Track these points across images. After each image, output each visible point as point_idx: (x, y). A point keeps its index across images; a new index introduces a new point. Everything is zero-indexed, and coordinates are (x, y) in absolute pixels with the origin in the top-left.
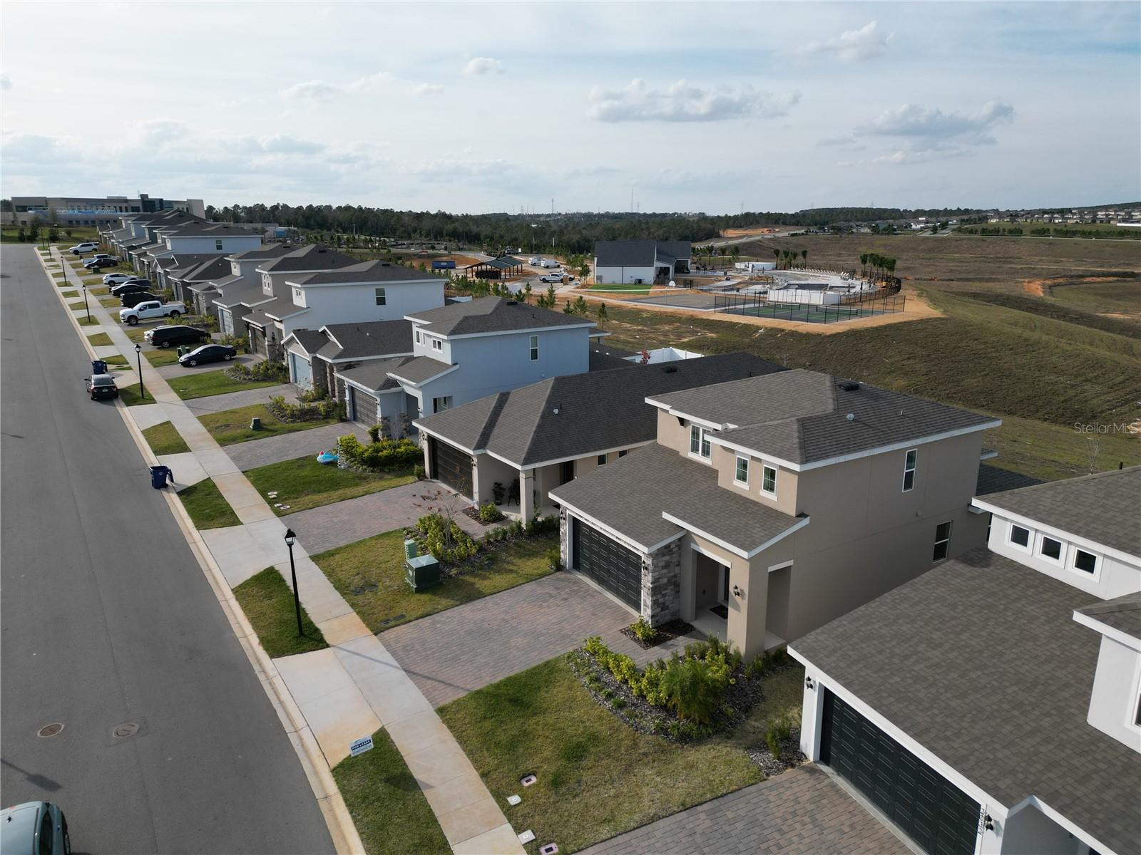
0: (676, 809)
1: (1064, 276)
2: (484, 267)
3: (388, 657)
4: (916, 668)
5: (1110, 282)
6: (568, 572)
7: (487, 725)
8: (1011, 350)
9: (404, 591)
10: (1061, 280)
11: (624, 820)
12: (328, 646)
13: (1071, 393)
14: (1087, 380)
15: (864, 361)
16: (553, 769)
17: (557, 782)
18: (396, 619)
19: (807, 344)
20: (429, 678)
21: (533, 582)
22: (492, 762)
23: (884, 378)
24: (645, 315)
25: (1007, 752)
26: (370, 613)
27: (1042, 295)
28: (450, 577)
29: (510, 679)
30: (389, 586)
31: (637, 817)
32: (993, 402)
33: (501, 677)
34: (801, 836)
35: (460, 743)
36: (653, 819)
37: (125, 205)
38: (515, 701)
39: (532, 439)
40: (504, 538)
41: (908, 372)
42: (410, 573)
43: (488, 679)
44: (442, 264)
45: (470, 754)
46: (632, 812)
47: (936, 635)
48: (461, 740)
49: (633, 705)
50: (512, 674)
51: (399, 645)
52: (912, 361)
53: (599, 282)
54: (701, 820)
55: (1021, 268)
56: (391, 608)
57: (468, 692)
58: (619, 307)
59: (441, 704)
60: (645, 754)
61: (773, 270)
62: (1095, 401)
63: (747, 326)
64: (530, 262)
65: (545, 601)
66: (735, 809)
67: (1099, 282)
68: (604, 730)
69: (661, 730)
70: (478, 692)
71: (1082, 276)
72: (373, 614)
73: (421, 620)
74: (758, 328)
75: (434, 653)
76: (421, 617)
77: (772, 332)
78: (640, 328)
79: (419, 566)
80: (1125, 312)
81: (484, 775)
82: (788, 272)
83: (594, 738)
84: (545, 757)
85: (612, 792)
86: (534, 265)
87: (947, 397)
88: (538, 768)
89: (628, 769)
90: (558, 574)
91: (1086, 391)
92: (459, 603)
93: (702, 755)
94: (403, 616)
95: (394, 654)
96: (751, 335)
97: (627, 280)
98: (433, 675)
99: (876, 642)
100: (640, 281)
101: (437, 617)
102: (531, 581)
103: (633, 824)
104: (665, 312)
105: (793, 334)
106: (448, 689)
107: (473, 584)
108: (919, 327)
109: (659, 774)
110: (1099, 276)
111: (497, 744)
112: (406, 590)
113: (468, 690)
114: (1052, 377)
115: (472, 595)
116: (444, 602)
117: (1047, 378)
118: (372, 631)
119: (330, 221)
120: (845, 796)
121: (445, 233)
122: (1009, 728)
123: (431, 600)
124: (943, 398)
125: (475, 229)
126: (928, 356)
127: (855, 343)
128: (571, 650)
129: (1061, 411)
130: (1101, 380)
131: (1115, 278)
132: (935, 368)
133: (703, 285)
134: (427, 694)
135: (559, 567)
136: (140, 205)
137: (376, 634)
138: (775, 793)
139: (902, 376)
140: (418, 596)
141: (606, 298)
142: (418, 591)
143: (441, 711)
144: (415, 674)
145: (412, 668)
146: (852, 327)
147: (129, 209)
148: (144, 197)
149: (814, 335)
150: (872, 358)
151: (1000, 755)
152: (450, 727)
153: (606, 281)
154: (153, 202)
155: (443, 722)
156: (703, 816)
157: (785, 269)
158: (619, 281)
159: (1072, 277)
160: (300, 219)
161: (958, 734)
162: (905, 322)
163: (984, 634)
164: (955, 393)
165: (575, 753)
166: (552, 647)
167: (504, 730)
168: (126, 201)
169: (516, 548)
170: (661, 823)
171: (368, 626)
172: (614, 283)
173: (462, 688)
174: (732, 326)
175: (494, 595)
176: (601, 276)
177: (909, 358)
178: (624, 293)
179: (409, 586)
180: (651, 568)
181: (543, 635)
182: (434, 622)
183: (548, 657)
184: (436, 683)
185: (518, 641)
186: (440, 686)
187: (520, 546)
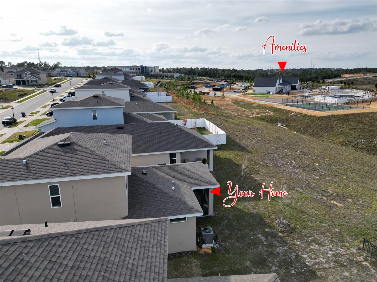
2: (216, 87)
15: (329, 129)
19: (307, 120)
23: (334, 137)
24: (254, 105)
37: (137, 68)
41: (348, 135)
44: (208, 86)
52: (353, 130)
53: (254, 92)
61: (339, 89)
64: (239, 85)
74: (292, 112)
77: (297, 114)
86: (241, 86)
87: (361, 149)
96: (287, 115)
97: (264, 92)
100: (269, 93)
104: (264, 104)
119: (196, 72)
121: (231, 76)
124: (358, 149)
125: (242, 75)
126: (364, 128)
127: (329, 121)
132: (364, 134)
133: (293, 95)
136: (140, 68)
139: (344, 136)
141: (249, 98)
146: (333, 114)
147: (137, 69)
148: (141, 65)
149: (313, 116)
150: (333, 128)
153: (257, 92)
154: (143, 67)
157: (344, 89)
158: (261, 92)
160: (188, 72)
162: (364, 113)
164: (367, 147)
168: (137, 67)
174: (284, 110)
176: (255, 90)
177: (352, 129)
178: (260, 97)
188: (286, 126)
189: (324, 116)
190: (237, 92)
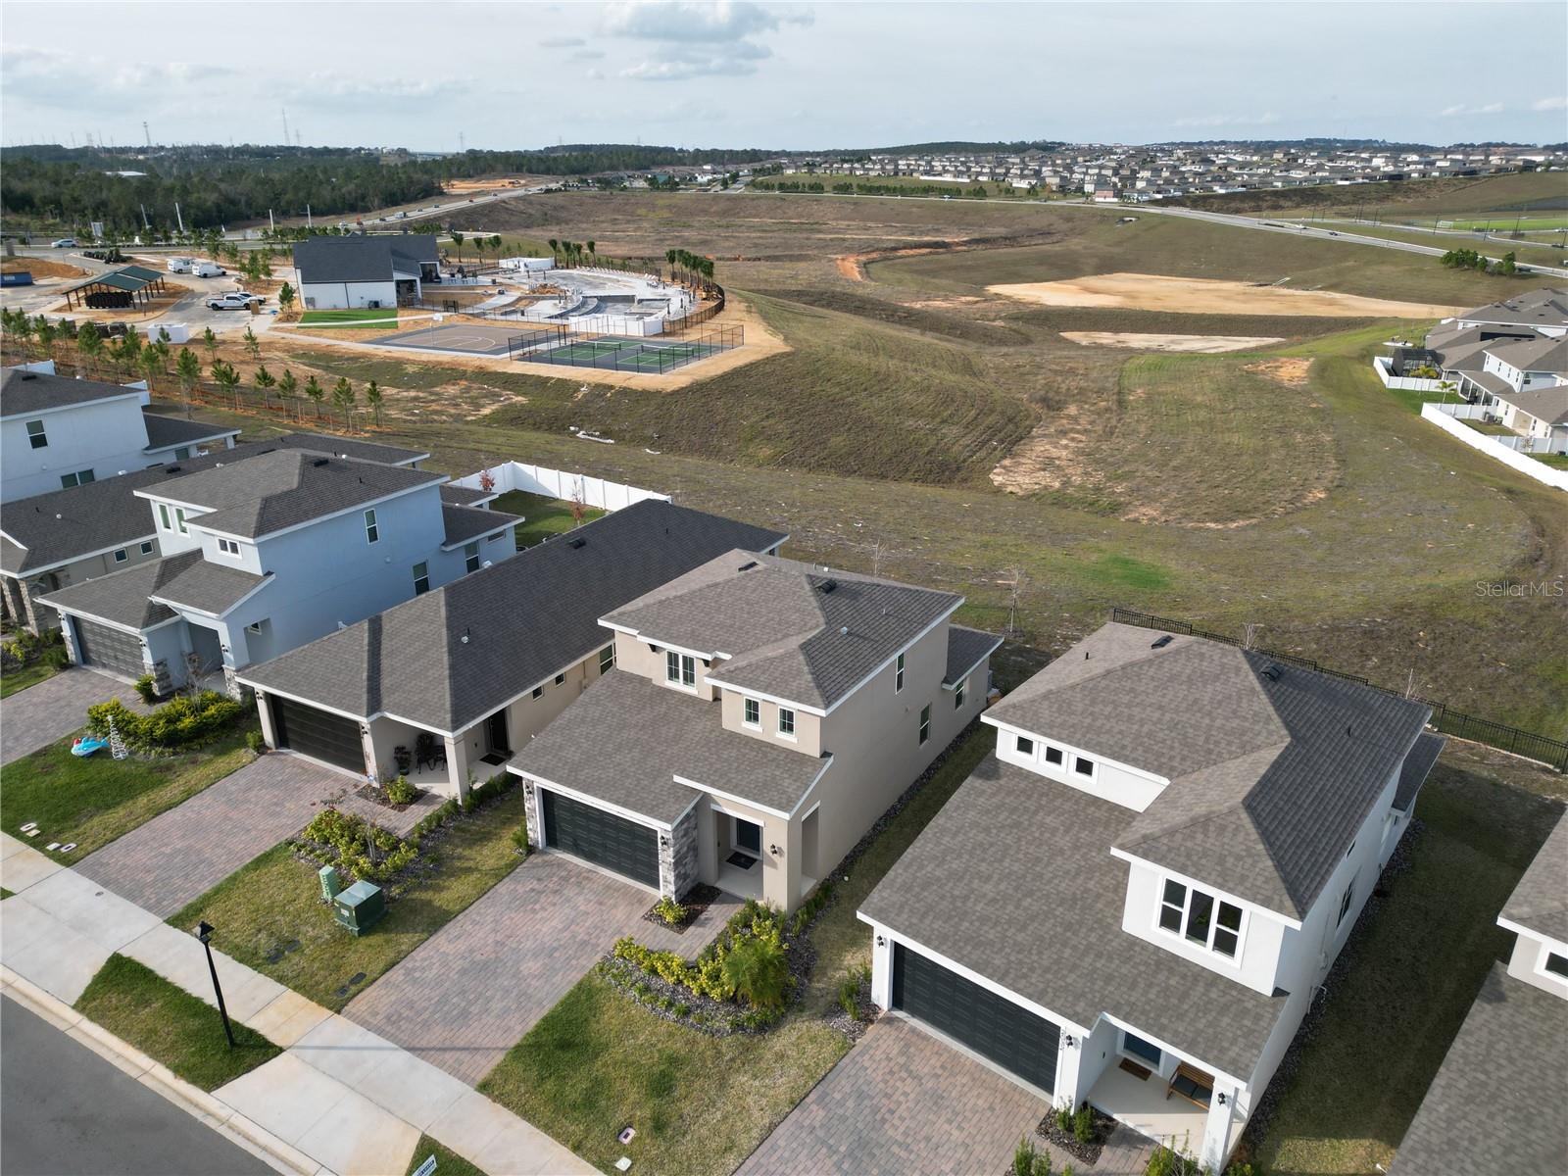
0: (787, 1110)
1: (877, 250)
3: (373, 1039)
4: (978, 908)
5: (924, 255)
6: (543, 852)
7: (550, 1085)
8: (865, 390)
9: (341, 938)
10: (874, 255)
11: (744, 1142)
12: (281, 1050)
13: (933, 440)
14: (943, 422)
15: (721, 425)
16: (647, 1113)
17: (659, 1126)
18: (354, 981)
19: (646, 405)
20: (445, 1050)
21: (507, 879)
22: (578, 1130)
23: (747, 447)
24: (410, 369)
25: (1074, 976)
26: (313, 982)
27: (859, 278)
28: (393, 900)
29: (545, 1020)
30: (317, 938)
31: (755, 1133)
32: (864, 465)
33: (533, 1022)
34: (905, 1094)
35: (529, 1120)
36: (772, 1128)
38: (565, 1045)
39: (451, 689)
40: (439, 826)
41: (771, 435)
42: (346, 913)
43: (519, 1028)
45: (547, 1128)
46: (748, 1130)
47: (983, 867)
48: (528, 1115)
49: (698, 1007)
50: (545, 1012)
51: (379, 1017)
53: (311, 307)
54: (814, 1112)
55: (831, 240)
56: (338, 968)
57: (505, 1052)
58: (364, 356)
59: (480, 1078)
60: (732, 1060)
61: (552, 268)
62: (955, 448)
63: (562, 383)
65: (536, 902)
66: (840, 1087)
67: (913, 256)
68: (678, 1046)
69: (738, 1027)
70: (518, 1048)
71: (895, 249)
72: (318, 983)
73: (388, 974)
74: (578, 385)
75: (434, 1013)
76: (387, 970)
77: (600, 389)
78: (413, 394)
79: (357, 902)
80: (946, 299)
81: (576, 1148)
82: (574, 272)
83: (674, 1061)
84: (632, 1104)
85: (719, 1115)
87: (820, 465)
88: (631, 1117)
89: (723, 1084)
90: (532, 858)
91: (944, 436)
92: (425, 936)
93: (784, 1039)
94: (362, 976)
95: (380, 1032)
96: (571, 396)
97: (355, 303)
98: (447, 1044)
99: (935, 887)
100: (376, 304)
101: (407, 963)
102: (504, 877)
103: (755, 1143)
104: (440, 363)
105: (626, 392)
106: (478, 1057)
107: (429, 903)
108: (768, 369)
109: (755, 1077)
110: (911, 248)
111: (574, 1107)
112: (343, 936)
113: (502, 1049)
114: (911, 423)
115: (437, 920)
116: (406, 940)
117: (907, 424)
118: (331, 1009)
120: (926, 1038)
122: (1068, 952)
123: (387, 942)
124: (814, 467)
127: (703, 400)
128: (598, 958)
129: (928, 466)
130: (955, 419)
131: (928, 250)
132: (797, 427)
133: (470, 305)
134: (454, 1072)
135: (531, 850)
137: (338, 1012)
138: (867, 1057)
139: (766, 441)
140: (364, 941)
141: (337, 339)
142: (361, 933)
143: (484, 1087)
144: (423, 1050)
145: (415, 1043)
146: (695, 377)
149: (653, 392)
150: (727, 420)
151: (1069, 980)
152: (506, 1105)
153: (322, 305)
155: (494, 1101)
156: (814, 1107)
157: (568, 268)
158: (342, 304)
159: (885, 250)
161: (1032, 970)
162: (750, 364)
163: (1021, 856)
164: (824, 459)
165: (661, 1085)
166: (574, 962)
167: (572, 1086)
169: (459, 834)
170: (780, 1130)
171: (320, 1003)
172: (335, 308)
173: (494, 1049)
174: (542, 382)
175: (467, 911)
176: (314, 299)
177: (767, 417)
178: (360, 327)
179: (346, 930)
180: (672, 841)
181: (556, 949)
182: (408, 972)
183: (576, 977)
184: (458, 1054)
185: (530, 966)
186: (464, 1056)
187: (463, 830)
188: (605, 434)
189: (682, 388)
190: (221, 308)
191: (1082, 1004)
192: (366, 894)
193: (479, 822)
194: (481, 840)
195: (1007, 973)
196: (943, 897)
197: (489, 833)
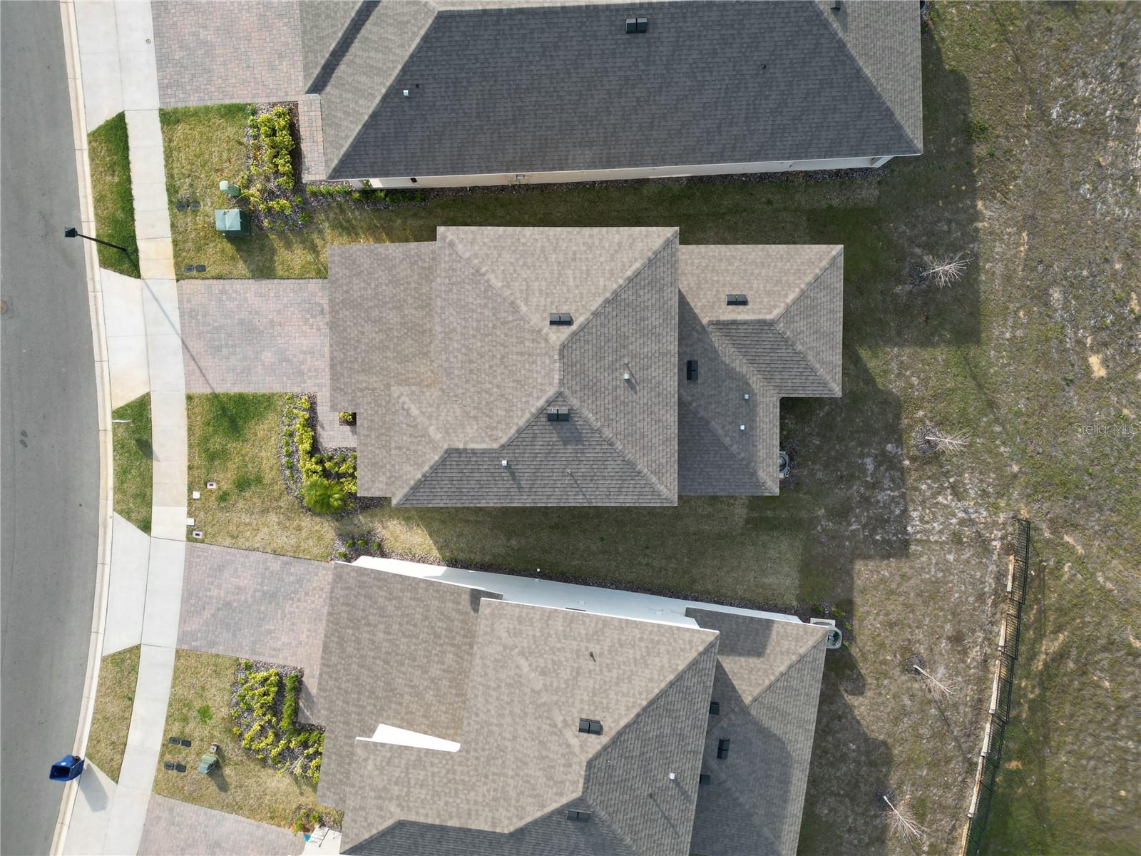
0: (270, 551)
3: (175, 316)
7: (208, 430)
11: (241, 541)
12: (138, 276)
16: (224, 488)
17: (223, 497)
18: (198, 267)
20: (194, 359)
22: (197, 462)
26: (183, 246)
28: (261, 228)
29: (241, 395)
30: (208, 215)
31: (248, 544)
33: (236, 390)
34: (313, 602)
35: (187, 435)
36: (254, 551)
38: (234, 419)
43: (229, 385)
45: (190, 446)
46: (247, 540)
48: (189, 432)
49: (297, 470)
50: (245, 391)
51: (189, 305)
54: (275, 564)
56: (199, 249)
57: (211, 391)
59: (191, 392)
65: (314, 316)
66: (298, 568)
68: (268, 476)
70: (216, 396)
72: (185, 249)
73: (215, 281)
75: (208, 332)
76: (216, 278)
81: (190, 468)
83: (259, 480)
84: (223, 479)
85: (247, 520)
88: (220, 480)
89: (264, 511)
94: (204, 268)
95: (182, 315)
98: (198, 356)
101: (228, 284)
106: (201, 379)
107: (275, 251)
109: (279, 524)
111: (207, 450)
113: (212, 388)
115: (264, 271)
116: (241, 267)
118: (175, 275)
123: (231, 259)
134: (188, 375)
137: (177, 281)
138: (324, 572)
140: (225, 244)
143: (189, 398)
144: (187, 348)
145: (188, 339)
152: (187, 418)
155: (186, 410)
156: (279, 563)
165: (242, 484)
173: (209, 385)
182: (223, 291)
183: (277, 388)
184: (196, 368)
185: (268, 356)
186: (198, 374)
187: (342, 211)
191: (326, 713)
192: (230, 227)
193: (357, 213)
194: (344, 228)
195: (328, 666)
196: (364, 610)
197: (354, 228)
